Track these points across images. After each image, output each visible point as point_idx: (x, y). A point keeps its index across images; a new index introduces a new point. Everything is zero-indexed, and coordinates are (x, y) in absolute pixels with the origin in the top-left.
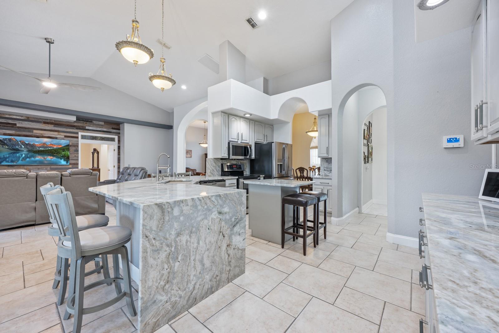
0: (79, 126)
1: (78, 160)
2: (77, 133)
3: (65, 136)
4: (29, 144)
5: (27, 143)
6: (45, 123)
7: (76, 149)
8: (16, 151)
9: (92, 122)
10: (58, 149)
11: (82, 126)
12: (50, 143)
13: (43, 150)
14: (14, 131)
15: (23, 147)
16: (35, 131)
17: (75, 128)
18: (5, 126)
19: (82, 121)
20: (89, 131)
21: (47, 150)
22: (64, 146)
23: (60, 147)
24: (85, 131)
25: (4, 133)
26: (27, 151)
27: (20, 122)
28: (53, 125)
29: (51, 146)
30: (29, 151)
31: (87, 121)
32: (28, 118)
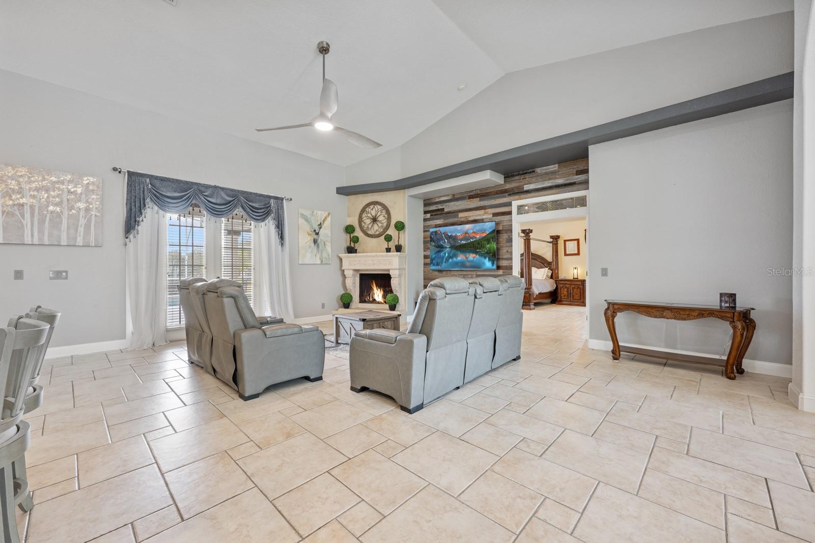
0: (512, 189)
1: (511, 259)
2: (510, 204)
3: (495, 215)
4: (450, 237)
5: (450, 234)
6: (471, 197)
7: (509, 237)
8: (441, 248)
9: (534, 171)
10: (482, 239)
11: (518, 188)
12: (472, 231)
13: (465, 244)
14: (442, 220)
15: (446, 241)
16: (461, 215)
17: (506, 194)
18: (435, 215)
19: (517, 175)
20: (529, 195)
21: (468, 244)
22: (489, 234)
23: (484, 235)
24: (523, 196)
25: (436, 225)
26: (450, 247)
27: (447, 204)
28: (478, 199)
29: (474, 235)
30: (452, 247)
31: (526, 173)
32: (454, 195)
